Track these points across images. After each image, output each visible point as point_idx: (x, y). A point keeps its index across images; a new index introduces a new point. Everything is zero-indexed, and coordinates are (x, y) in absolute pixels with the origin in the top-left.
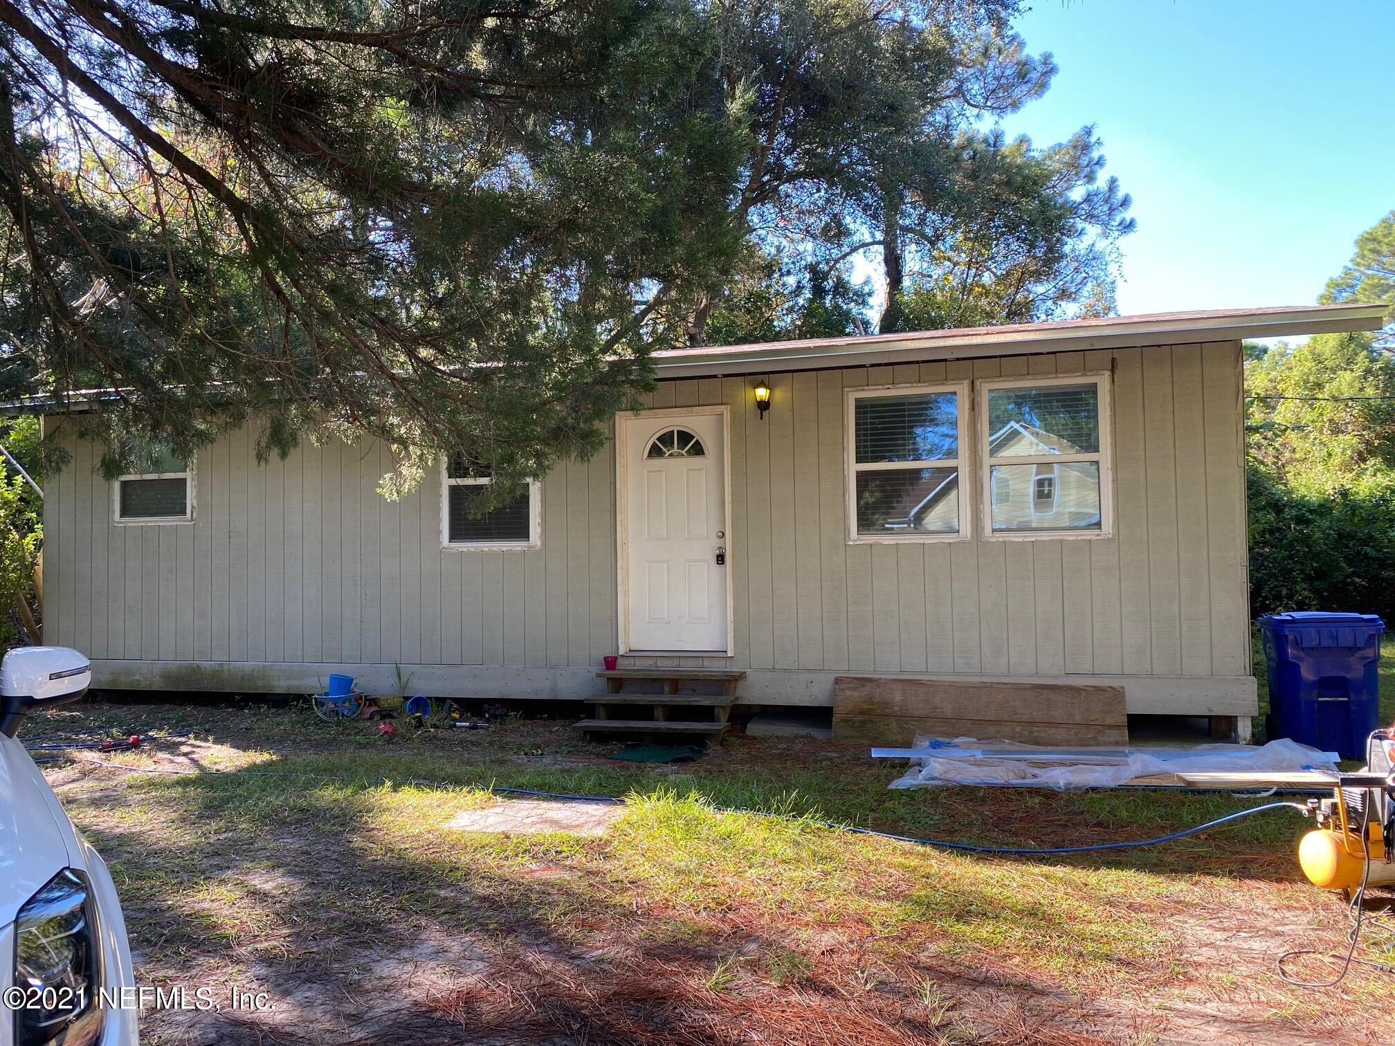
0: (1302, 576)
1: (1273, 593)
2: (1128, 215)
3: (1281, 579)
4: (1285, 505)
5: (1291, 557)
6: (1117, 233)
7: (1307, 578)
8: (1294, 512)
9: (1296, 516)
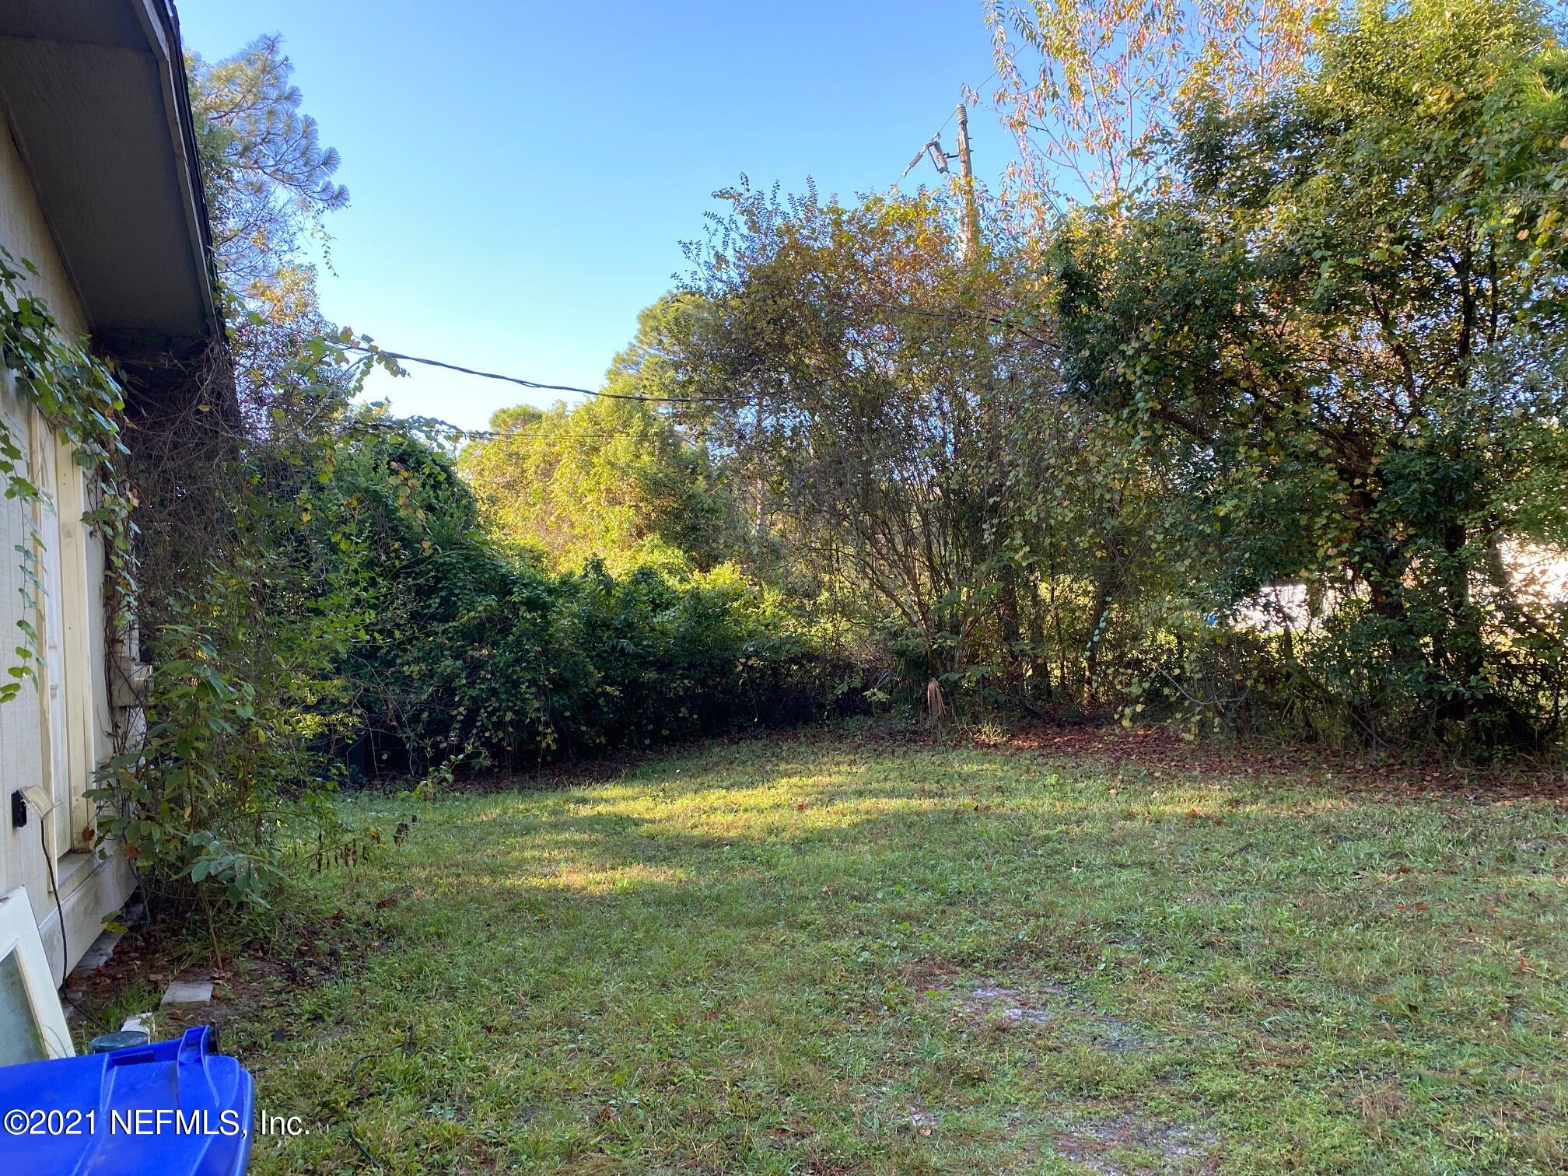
0: (534, 690)
1: (494, 719)
2: (336, 179)
3: (504, 697)
4: (514, 583)
5: (518, 661)
6: (320, 205)
7: (542, 691)
8: (526, 593)
9: (528, 598)
